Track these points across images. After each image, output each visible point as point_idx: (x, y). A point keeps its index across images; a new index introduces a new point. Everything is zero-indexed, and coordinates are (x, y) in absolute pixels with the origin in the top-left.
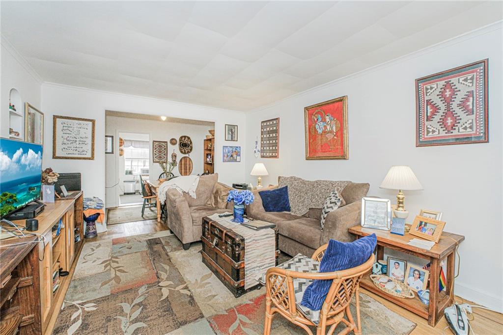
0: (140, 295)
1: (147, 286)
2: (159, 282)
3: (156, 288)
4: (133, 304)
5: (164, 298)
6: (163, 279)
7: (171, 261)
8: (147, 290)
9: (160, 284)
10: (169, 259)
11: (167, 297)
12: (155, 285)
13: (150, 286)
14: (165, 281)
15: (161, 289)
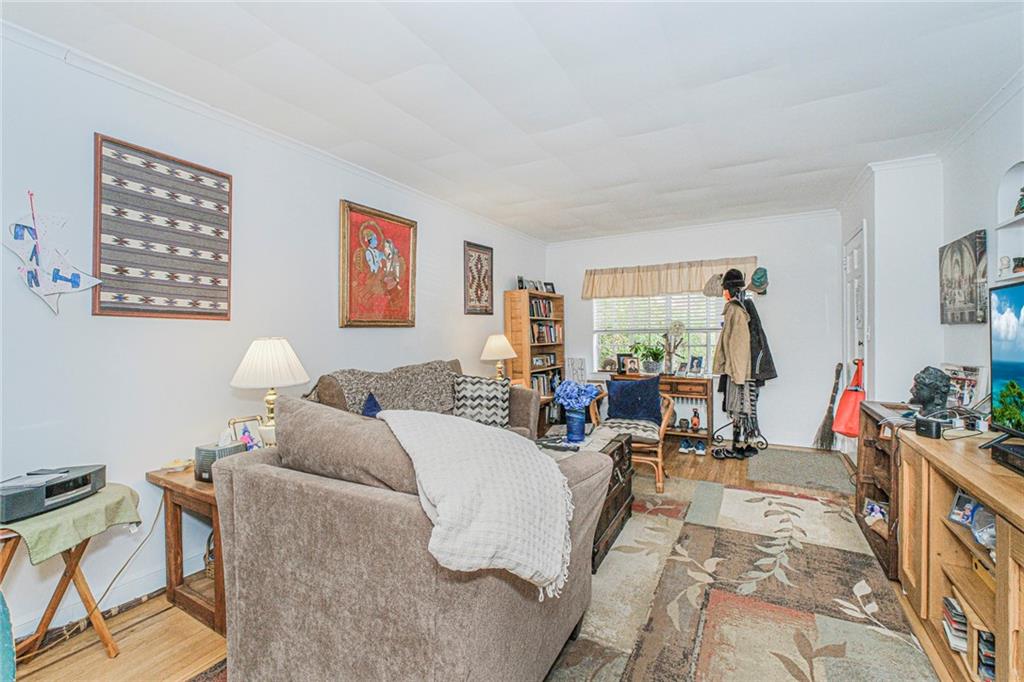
0: (754, 581)
1: (738, 591)
2: (711, 585)
3: (723, 578)
4: (768, 574)
5: (718, 560)
6: (700, 586)
7: (651, 620)
8: (740, 584)
9: (711, 581)
10: (648, 628)
11: (712, 557)
12: (721, 583)
13: (729, 588)
14: (697, 582)
15: (714, 573)
